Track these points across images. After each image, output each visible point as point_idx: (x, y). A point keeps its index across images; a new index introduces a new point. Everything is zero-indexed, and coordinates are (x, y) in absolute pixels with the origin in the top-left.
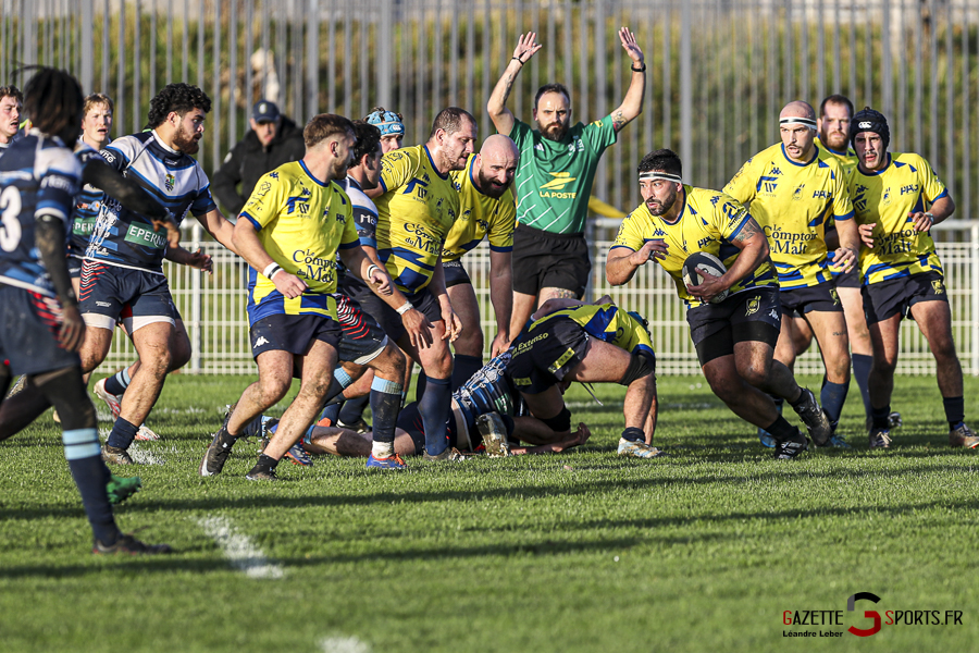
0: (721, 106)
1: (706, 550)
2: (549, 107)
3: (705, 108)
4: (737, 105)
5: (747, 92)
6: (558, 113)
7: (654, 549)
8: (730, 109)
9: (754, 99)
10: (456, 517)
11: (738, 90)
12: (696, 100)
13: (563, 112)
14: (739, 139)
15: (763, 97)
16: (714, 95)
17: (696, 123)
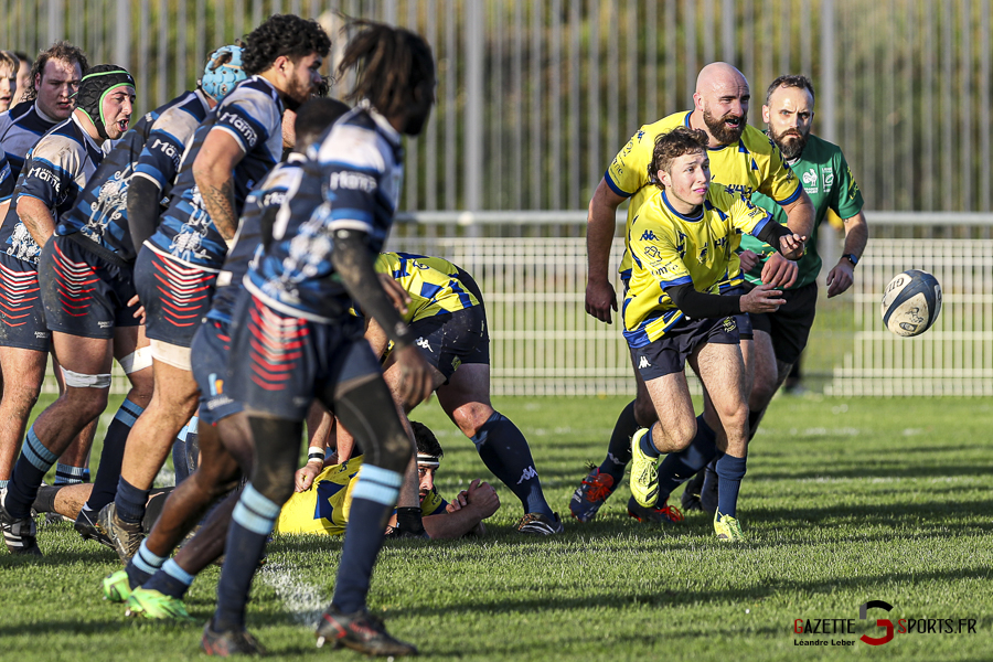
0: (869, 80)
1: (852, 601)
2: (786, 105)
3: (852, 83)
4: (889, 78)
5: (899, 65)
6: (800, 115)
7: (791, 598)
8: (880, 83)
9: (908, 74)
10: (559, 563)
11: (889, 62)
12: (841, 74)
13: (807, 114)
14: (890, 119)
15: (918, 72)
16: (861, 68)
17: (840, 100)
